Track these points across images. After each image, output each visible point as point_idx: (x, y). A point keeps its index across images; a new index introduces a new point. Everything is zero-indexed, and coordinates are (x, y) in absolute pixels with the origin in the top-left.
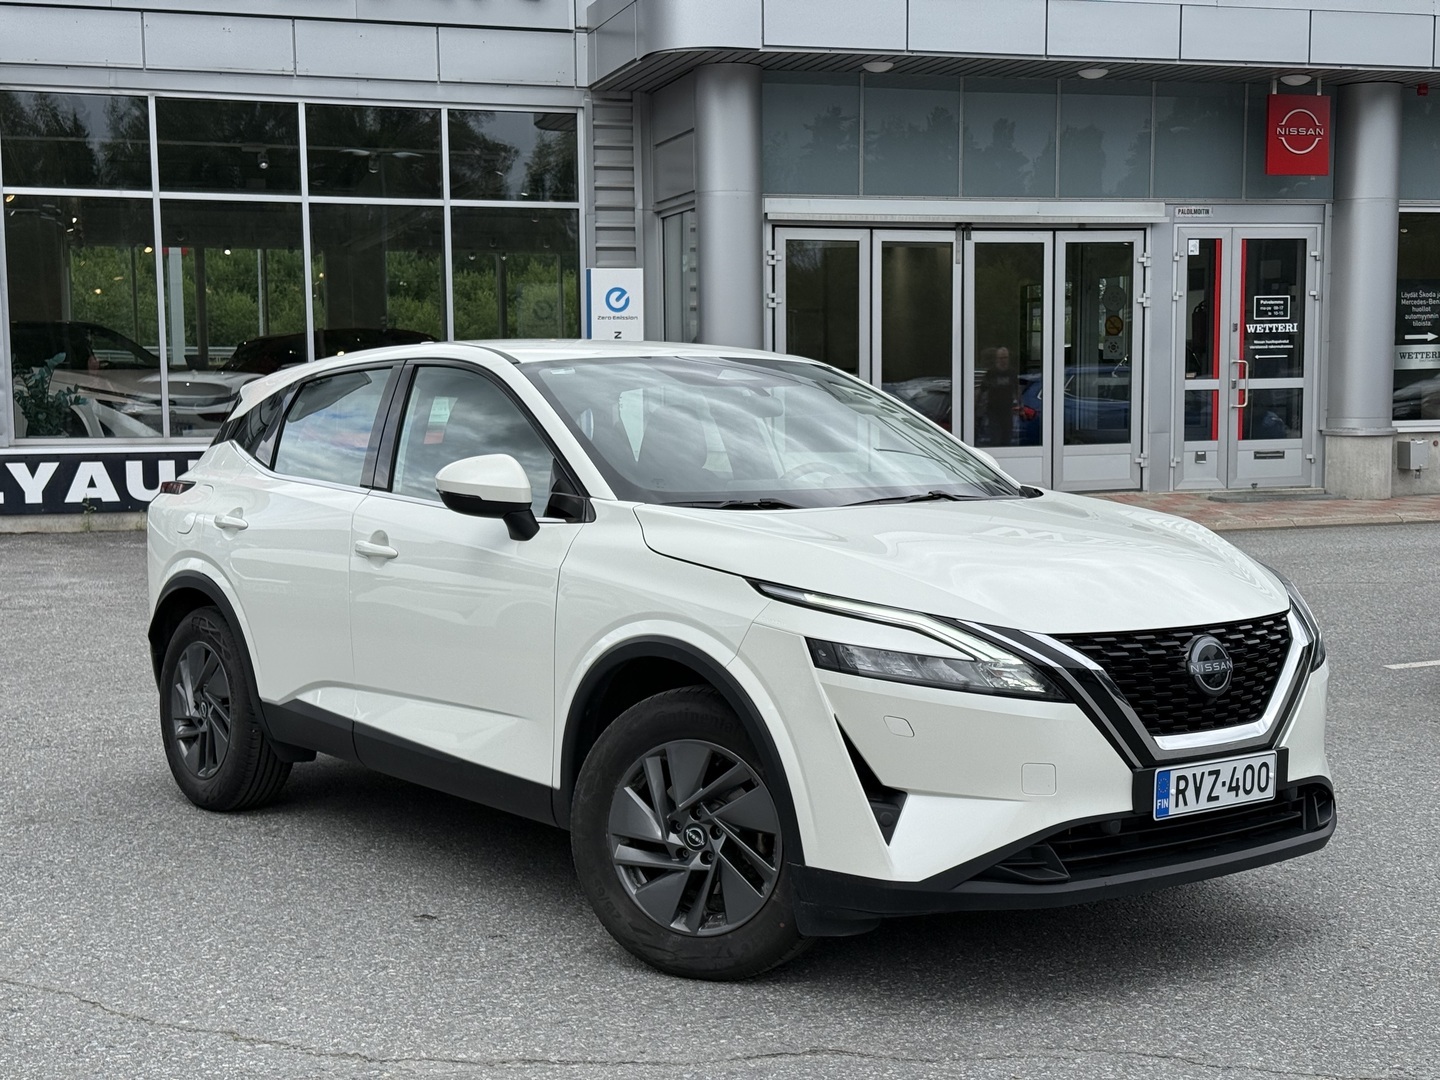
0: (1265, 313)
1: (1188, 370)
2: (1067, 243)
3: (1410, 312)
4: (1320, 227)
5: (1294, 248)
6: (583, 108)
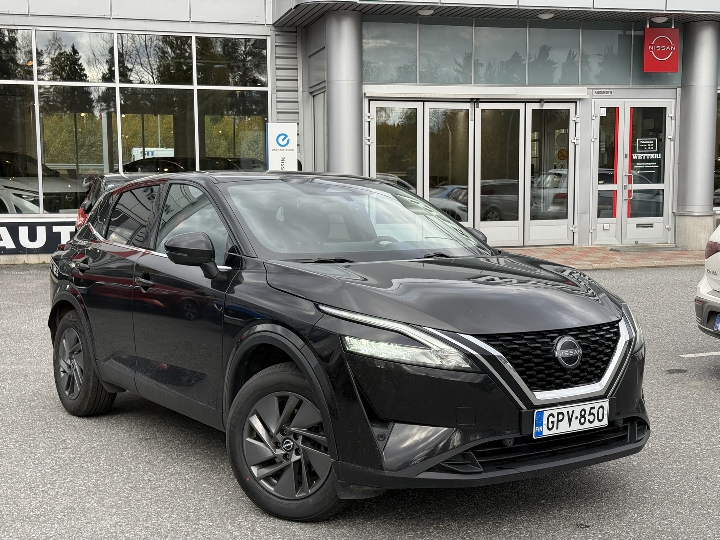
0: (644, 148)
1: (600, 180)
2: (533, 110)
4: (674, 101)
5: (660, 113)
6: (270, 36)
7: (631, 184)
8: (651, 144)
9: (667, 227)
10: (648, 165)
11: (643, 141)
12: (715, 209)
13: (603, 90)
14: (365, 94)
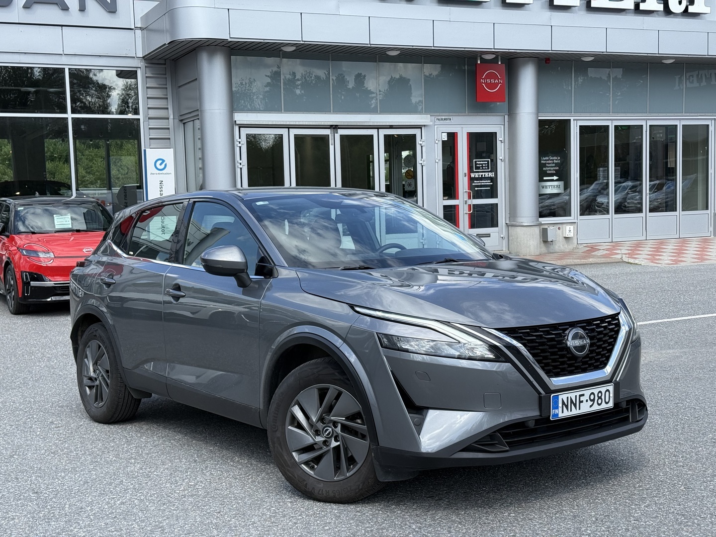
0: (478, 168)
1: (444, 196)
2: (384, 135)
3: (546, 167)
4: (502, 126)
5: (491, 137)
6: (140, 68)
7: (470, 199)
8: (485, 164)
9: (502, 236)
10: (484, 182)
11: (478, 161)
12: (540, 219)
13: (443, 117)
14: (235, 121)
